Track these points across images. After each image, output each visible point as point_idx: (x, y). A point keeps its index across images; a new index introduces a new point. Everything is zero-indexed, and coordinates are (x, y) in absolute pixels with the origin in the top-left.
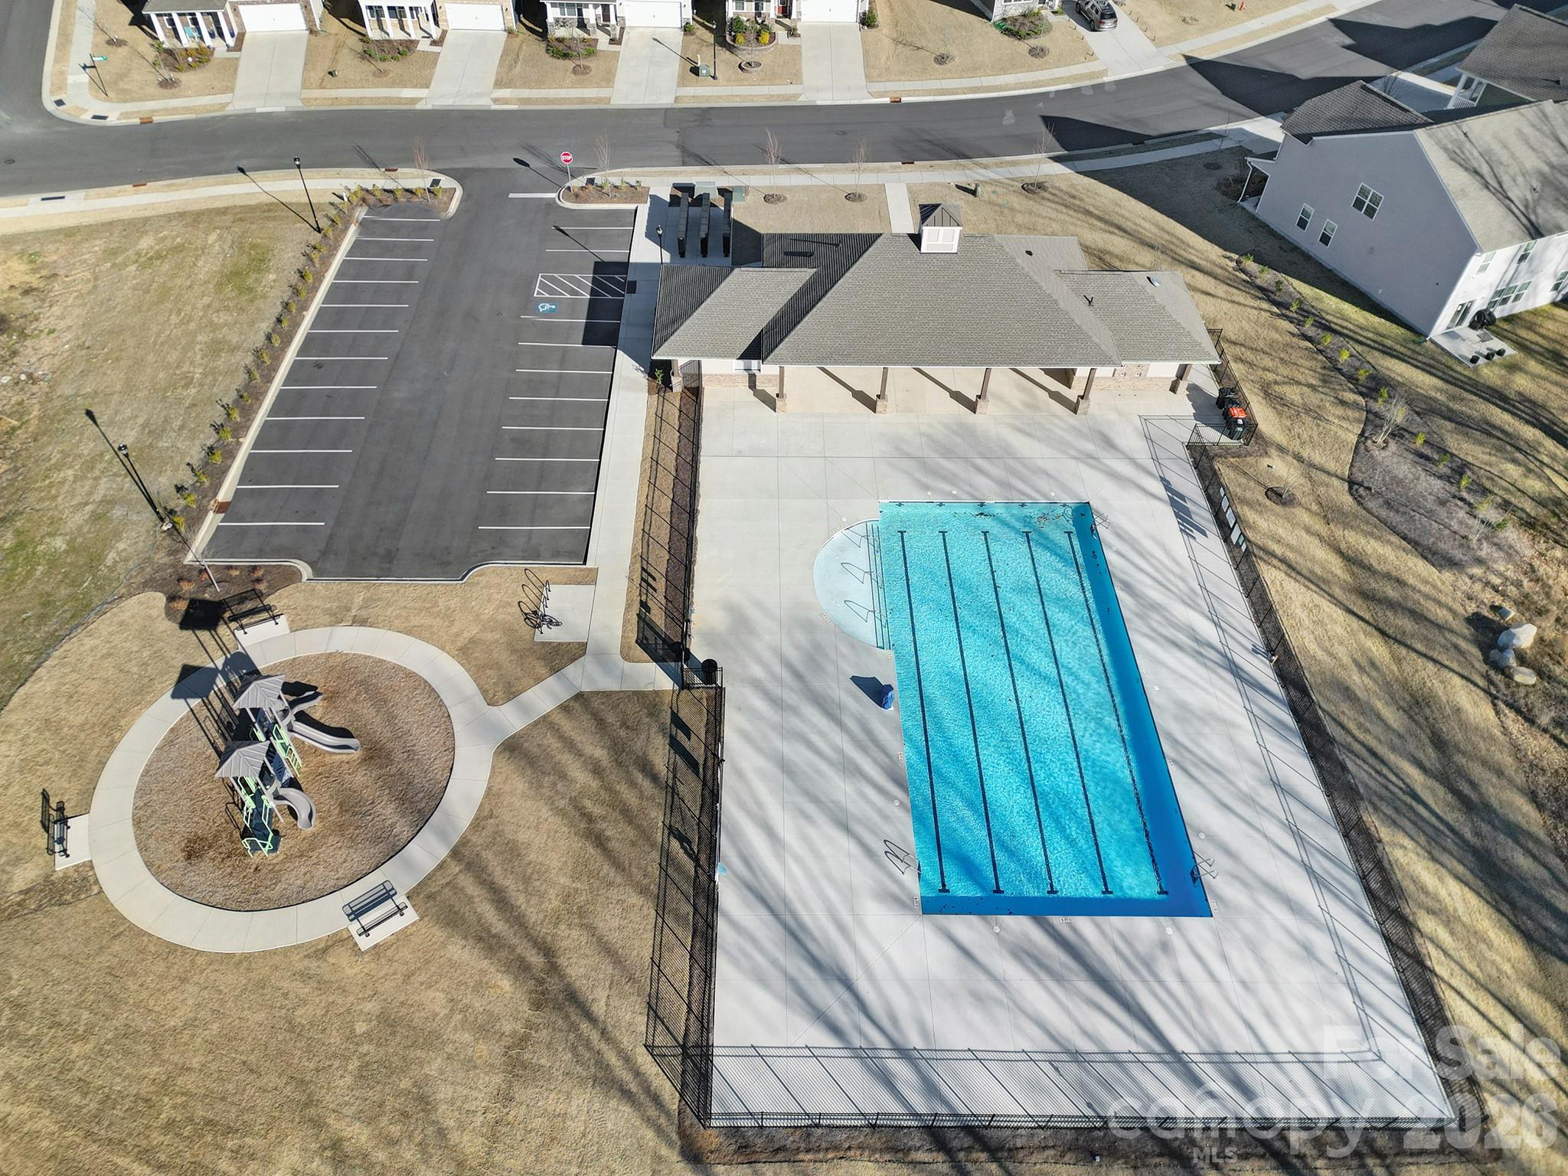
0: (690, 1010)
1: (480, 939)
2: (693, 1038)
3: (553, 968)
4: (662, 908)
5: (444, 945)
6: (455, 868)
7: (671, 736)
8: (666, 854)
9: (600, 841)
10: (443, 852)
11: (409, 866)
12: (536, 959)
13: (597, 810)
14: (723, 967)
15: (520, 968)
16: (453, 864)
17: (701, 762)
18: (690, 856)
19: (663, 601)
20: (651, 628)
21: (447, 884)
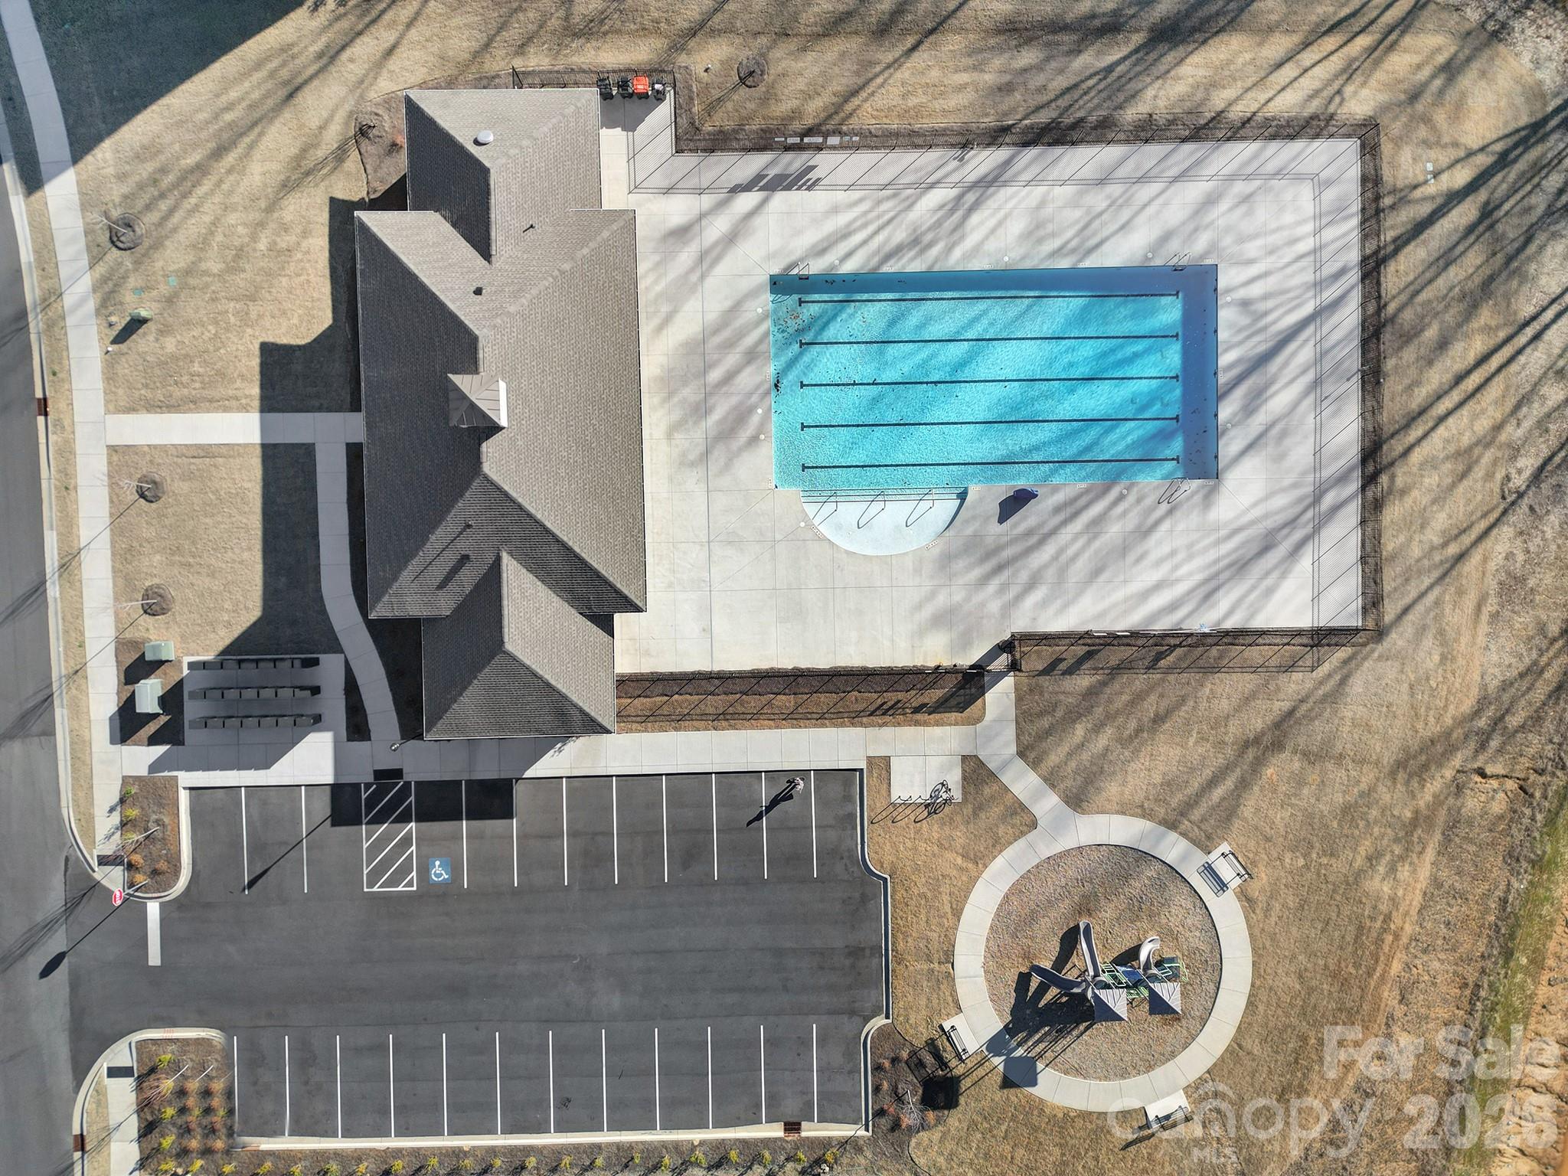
0: (1288, 644)
1: (1239, 796)
2: (1305, 640)
3: (1257, 741)
4: (1214, 669)
5: (1245, 820)
6: (1186, 824)
7: (1062, 674)
8: (1169, 670)
9: (1159, 719)
10: (1173, 836)
11: (1184, 858)
12: (1250, 754)
13: (1132, 725)
14: (1259, 623)
15: (1258, 764)
16: (1182, 827)
17: (1087, 648)
18: (1172, 652)
19: (913, 692)
20: (946, 701)
21: (1199, 827)
